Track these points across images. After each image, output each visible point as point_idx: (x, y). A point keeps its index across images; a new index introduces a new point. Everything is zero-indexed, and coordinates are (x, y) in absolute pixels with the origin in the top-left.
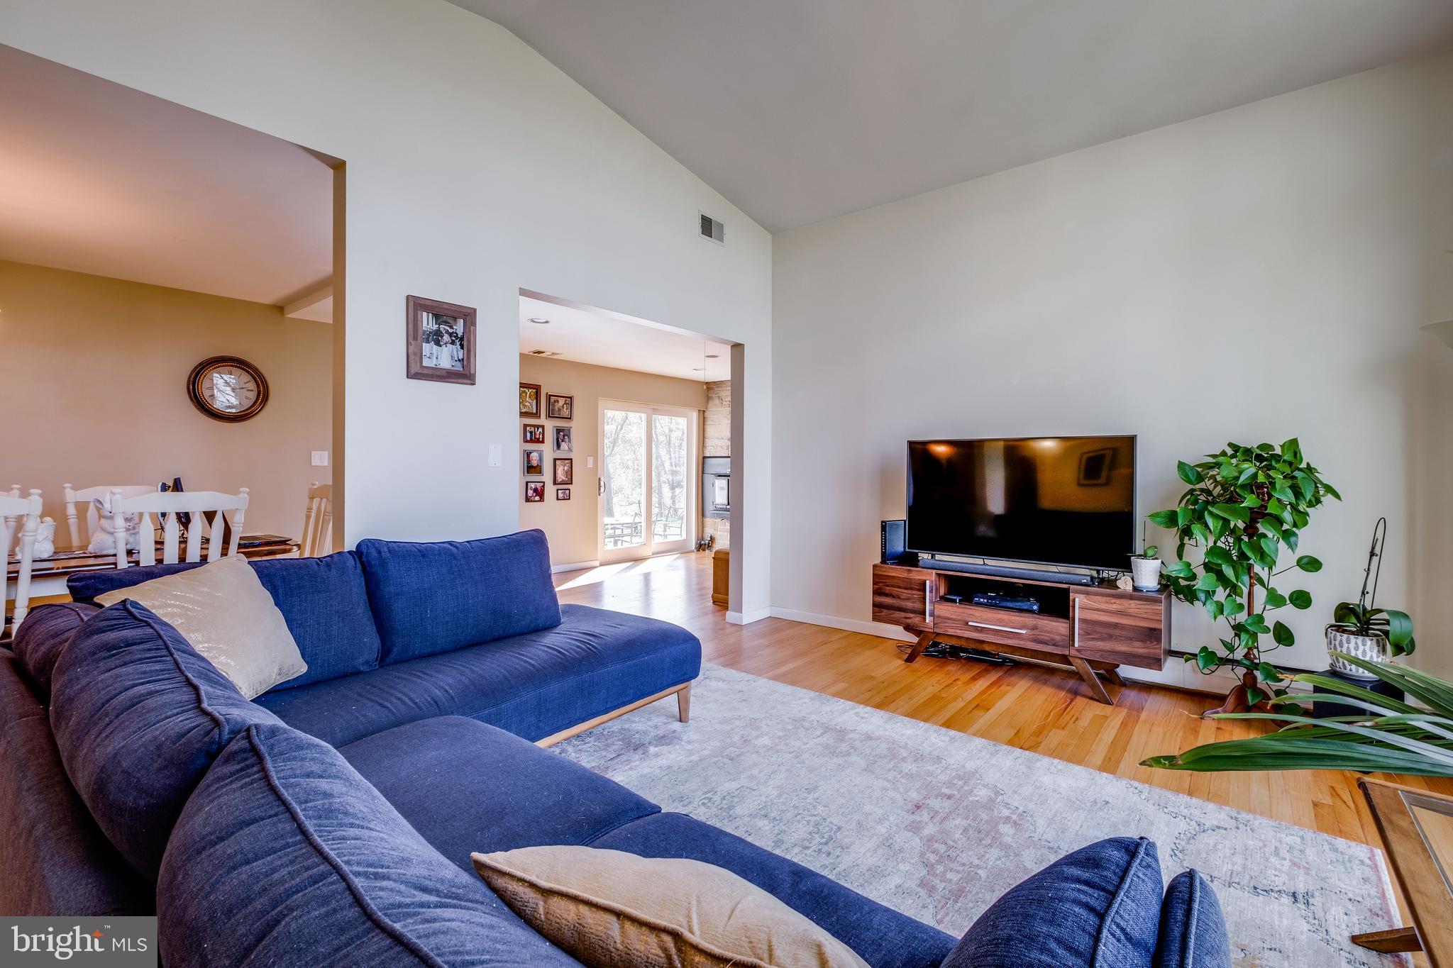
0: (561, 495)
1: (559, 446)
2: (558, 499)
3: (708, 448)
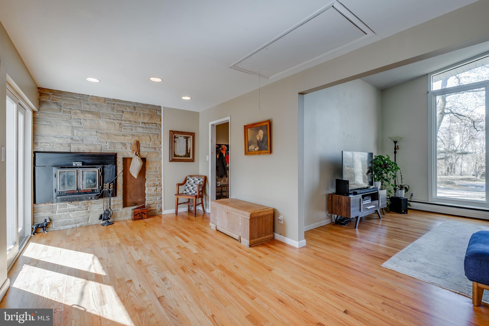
3: (39, 144)
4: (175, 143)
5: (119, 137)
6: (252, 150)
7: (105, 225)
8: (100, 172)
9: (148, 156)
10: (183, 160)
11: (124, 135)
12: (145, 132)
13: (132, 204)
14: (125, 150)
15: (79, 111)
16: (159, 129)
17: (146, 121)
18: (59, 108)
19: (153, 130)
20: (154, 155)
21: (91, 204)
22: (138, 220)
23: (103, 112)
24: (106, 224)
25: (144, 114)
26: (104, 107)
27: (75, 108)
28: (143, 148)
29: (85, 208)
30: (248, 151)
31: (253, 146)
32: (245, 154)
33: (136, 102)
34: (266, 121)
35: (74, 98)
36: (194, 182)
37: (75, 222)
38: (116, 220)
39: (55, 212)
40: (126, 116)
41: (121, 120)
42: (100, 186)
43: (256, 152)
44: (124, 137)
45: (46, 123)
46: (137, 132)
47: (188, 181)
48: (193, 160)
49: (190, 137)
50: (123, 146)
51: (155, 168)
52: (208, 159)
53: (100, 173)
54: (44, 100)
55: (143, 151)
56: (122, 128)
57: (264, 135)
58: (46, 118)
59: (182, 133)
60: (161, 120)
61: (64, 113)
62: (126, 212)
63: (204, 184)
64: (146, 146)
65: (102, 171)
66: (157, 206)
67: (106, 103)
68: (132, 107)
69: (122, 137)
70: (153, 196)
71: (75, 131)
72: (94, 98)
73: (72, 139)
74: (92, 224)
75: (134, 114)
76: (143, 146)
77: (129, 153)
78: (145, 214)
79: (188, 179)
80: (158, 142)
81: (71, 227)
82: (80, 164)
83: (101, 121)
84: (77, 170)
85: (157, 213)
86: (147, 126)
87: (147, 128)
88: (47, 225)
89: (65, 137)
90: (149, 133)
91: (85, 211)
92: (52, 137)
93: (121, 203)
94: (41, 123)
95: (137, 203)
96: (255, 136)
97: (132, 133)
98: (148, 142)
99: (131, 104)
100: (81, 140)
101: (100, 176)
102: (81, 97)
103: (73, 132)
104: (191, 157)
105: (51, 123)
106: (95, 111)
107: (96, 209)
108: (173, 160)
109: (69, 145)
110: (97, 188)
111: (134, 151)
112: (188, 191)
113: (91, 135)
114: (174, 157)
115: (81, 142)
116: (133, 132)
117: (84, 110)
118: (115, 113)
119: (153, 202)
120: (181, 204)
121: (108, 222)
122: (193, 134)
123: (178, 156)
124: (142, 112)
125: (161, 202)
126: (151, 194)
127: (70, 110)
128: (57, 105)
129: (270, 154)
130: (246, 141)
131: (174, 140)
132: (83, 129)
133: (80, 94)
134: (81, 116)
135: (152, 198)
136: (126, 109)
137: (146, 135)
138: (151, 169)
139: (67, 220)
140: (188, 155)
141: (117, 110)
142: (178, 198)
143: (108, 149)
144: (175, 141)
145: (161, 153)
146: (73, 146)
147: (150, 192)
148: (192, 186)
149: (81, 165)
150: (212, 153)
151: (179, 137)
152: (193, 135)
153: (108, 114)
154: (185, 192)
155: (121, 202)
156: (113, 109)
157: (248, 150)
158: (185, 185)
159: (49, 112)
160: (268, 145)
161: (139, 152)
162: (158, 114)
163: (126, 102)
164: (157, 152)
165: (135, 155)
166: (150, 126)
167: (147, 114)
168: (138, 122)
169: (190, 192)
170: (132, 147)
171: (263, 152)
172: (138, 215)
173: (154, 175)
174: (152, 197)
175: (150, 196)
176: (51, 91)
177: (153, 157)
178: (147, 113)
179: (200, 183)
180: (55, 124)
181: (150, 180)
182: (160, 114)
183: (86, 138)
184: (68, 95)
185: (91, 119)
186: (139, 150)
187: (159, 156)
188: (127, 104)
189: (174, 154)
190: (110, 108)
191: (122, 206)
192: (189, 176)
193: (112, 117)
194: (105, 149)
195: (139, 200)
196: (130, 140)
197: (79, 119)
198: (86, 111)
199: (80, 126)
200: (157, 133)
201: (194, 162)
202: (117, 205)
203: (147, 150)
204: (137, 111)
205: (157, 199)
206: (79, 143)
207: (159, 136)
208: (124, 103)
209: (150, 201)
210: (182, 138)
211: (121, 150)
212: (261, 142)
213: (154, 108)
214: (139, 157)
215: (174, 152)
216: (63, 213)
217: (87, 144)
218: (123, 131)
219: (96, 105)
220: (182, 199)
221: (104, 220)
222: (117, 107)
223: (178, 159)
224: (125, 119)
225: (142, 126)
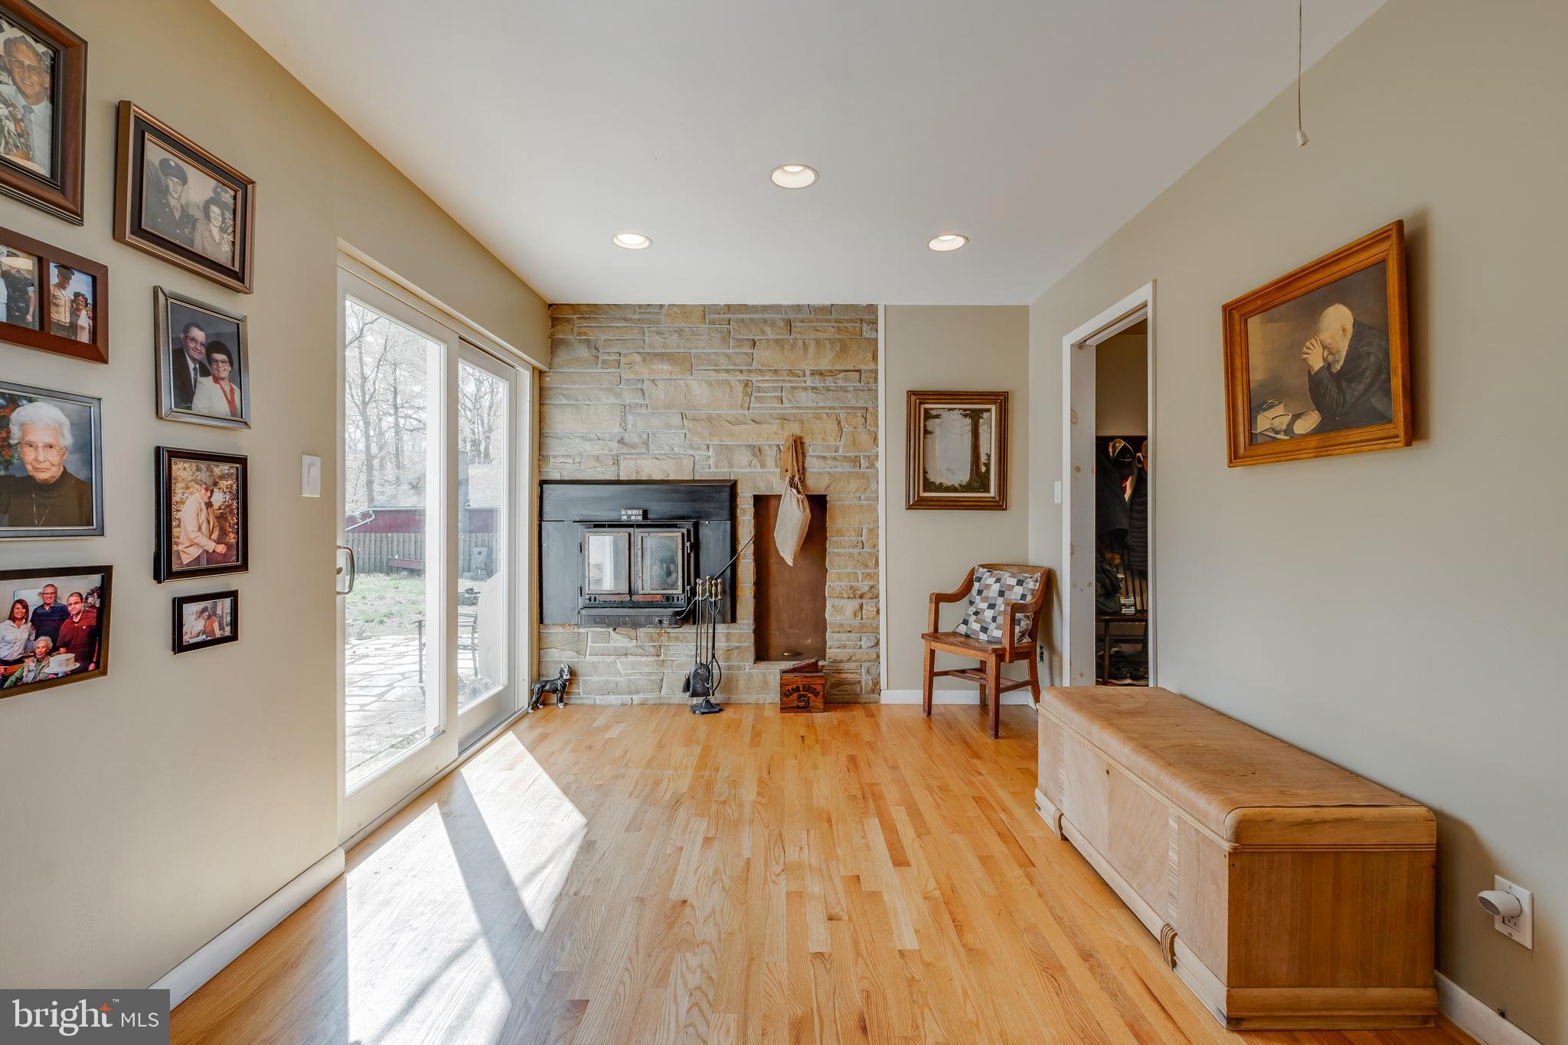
0: (194, 625)
1: (185, 394)
2: (179, 646)
3: (552, 460)
4: (928, 436)
5: (743, 427)
6: (1277, 433)
7: (697, 712)
8: (689, 540)
9: (832, 488)
10: (959, 503)
11: (757, 419)
12: (821, 404)
13: (786, 654)
14: (759, 469)
15: (637, 358)
16: (869, 390)
17: (824, 365)
18: (593, 356)
19: (849, 395)
20: (853, 486)
21: (669, 638)
22: (796, 712)
23: (700, 351)
24: (702, 710)
25: (818, 341)
26: (701, 335)
27: (628, 348)
28: (814, 460)
29: (652, 650)
30: (1251, 443)
31: (1280, 410)
32: (1231, 462)
33: (793, 305)
34: (1378, 238)
35: (625, 319)
36: (1001, 594)
37: (629, 687)
38: (734, 698)
39: (583, 653)
40: (765, 355)
41: (750, 371)
42: (689, 584)
43: (1303, 445)
44: (756, 425)
45: (564, 401)
46: (798, 408)
47: (976, 585)
48: (999, 504)
49: (989, 410)
50: (754, 455)
51: (854, 530)
52: (1058, 498)
53: (688, 544)
54: (561, 337)
55: (815, 470)
56: (753, 399)
57: (1360, 332)
58: (565, 386)
59: (955, 397)
60: (875, 357)
61: (605, 366)
62: (765, 676)
63: (1040, 603)
64: (824, 455)
65: (692, 540)
66: (863, 669)
67: (707, 322)
68: (782, 324)
69: (752, 426)
70: (850, 632)
71: (630, 418)
72: (675, 312)
73: (621, 441)
74: (671, 702)
75: (786, 347)
76: (815, 454)
77: (774, 480)
78: (816, 694)
79: (979, 579)
80: (864, 438)
81: (620, 702)
82: (639, 515)
83: (694, 382)
84: (630, 534)
85: (864, 698)
86: (829, 382)
87: (828, 389)
88: (564, 686)
89: (607, 436)
90: (834, 408)
91: (653, 659)
92: (576, 440)
93: (749, 647)
94: (555, 403)
95: (800, 651)
96: (1294, 350)
97: (780, 411)
98: (832, 439)
99: (777, 314)
100: (643, 443)
101: (689, 555)
102: (642, 313)
103: (625, 421)
104: (993, 492)
105: (577, 400)
106: (678, 351)
107: (680, 657)
108: (918, 504)
109: (616, 462)
110: (680, 591)
111: (787, 471)
112: (976, 627)
113: (668, 426)
114: (925, 491)
115: (643, 450)
116: (786, 408)
117: (652, 351)
118: (731, 351)
119: (848, 653)
120: (946, 673)
121: (708, 702)
122: (1001, 400)
123: (940, 488)
124: (813, 335)
125: (875, 656)
126: (842, 625)
127: (617, 357)
128: (589, 347)
129: (1408, 444)
130: (1239, 390)
131: (925, 426)
132: (650, 410)
133: (640, 306)
134: (644, 372)
135: (845, 638)
136: (763, 332)
137: (827, 414)
138: (842, 536)
139: (611, 679)
140: (979, 480)
141: (738, 340)
142: (932, 652)
143: (713, 469)
144: (929, 429)
145: (877, 476)
146: (625, 462)
147: (839, 618)
148: (992, 606)
149: (640, 518)
150: (1076, 469)
151: (945, 414)
152: (1001, 404)
153: (712, 357)
154: (962, 629)
155: (749, 643)
156: (725, 339)
157: (1252, 437)
158: (966, 600)
159: (571, 370)
160: (1387, 392)
161: (804, 474)
162: (867, 336)
163: (765, 308)
164: (863, 475)
165: (789, 486)
166: (840, 383)
167: (827, 342)
168: (801, 373)
169: (984, 630)
170: (782, 460)
171: (1355, 435)
172: (796, 695)
173: (851, 555)
174: (845, 636)
175: (839, 632)
176: (574, 308)
177: (849, 493)
178: (829, 335)
179: (1023, 597)
180: (585, 400)
181: (840, 573)
182: (873, 336)
183: (655, 436)
184: (613, 313)
185: (669, 377)
186: (804, 468)
187: (868, 490)
188: (766, 316)
189: (926, 479)
190: (718, 335)
191: (751, 654)
192: (983, 566)
193: (724, 363)
194: (703, 468)
195: (806, 642)
196: (777, 437)
197: (639, 380)
198: (656, 355)
199: (641, 401)
200: (861, 404)
201: (1005, 509)
202: (736, 652)
203: (829, 467)
204: (799, 336)
205: (863, 644)
206: (637, 454)
207: (871, 413)
208: (757, 313)
209: (839, 650)
210: (956, 416)
211: (749, 470)
212: (1338, 377)
213: (853, 316)
214: (799, 492)
215: (925, 472)
216: (601, 658)
217: (658, 454)
218: (754, 408)
219: (680, 332)
220: (949, 658)
221: (694, 695)
222: (737, 328)
223: (939, 499)
224: (760, 368)
225: (812, 385)
